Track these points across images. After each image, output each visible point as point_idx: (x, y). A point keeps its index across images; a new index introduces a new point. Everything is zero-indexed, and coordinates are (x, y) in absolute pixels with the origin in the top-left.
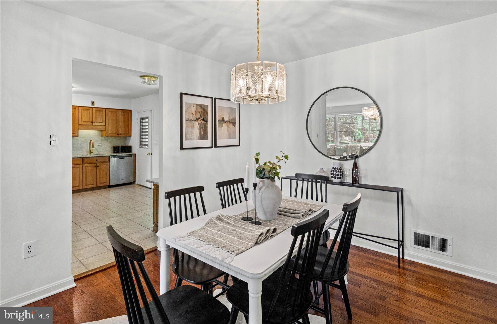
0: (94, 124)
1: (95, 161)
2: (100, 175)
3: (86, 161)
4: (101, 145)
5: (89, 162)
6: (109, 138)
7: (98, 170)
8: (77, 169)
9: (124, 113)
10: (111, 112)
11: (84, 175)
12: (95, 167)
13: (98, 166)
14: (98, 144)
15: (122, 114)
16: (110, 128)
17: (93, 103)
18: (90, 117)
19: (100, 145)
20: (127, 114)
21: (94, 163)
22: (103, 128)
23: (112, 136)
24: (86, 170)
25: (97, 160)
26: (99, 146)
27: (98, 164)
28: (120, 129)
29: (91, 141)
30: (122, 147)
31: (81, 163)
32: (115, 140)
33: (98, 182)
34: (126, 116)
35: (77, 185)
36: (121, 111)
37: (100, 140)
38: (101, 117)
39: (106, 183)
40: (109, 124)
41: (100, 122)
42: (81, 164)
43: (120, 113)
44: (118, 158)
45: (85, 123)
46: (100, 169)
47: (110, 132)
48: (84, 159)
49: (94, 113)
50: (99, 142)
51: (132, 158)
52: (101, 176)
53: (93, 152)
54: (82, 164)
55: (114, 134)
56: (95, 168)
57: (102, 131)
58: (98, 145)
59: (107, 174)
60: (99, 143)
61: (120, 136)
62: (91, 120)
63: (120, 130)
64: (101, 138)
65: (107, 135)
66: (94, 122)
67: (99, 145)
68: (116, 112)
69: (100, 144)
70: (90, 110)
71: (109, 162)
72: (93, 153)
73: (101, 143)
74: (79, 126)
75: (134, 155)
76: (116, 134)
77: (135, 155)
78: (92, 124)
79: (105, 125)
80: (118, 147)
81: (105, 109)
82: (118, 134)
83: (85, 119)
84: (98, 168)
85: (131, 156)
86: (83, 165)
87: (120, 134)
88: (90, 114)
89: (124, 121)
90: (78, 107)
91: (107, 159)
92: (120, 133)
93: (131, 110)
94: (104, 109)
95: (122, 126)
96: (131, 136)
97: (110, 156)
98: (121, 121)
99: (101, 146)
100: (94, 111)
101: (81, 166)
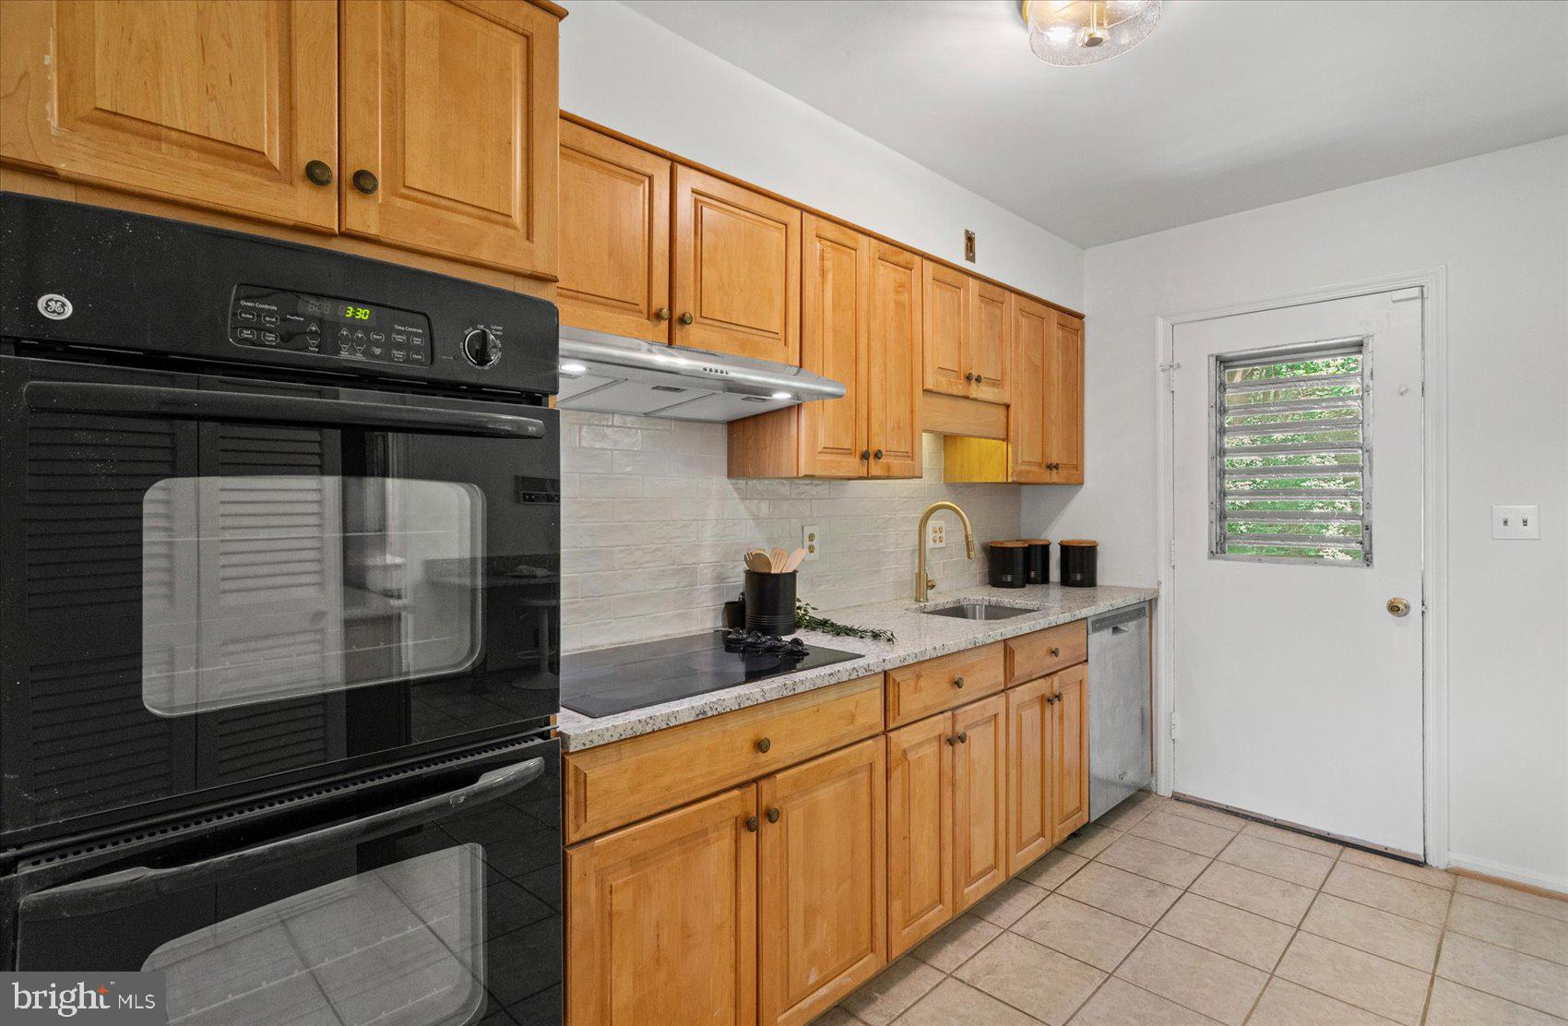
0: (973, 391)
9: (1063, 328)
10: (1029, 316)
15: (1059, 333)
18: (962, 339)
20: (1072, 340)
25: (1054, 653)
34: (1071, 352)
36: (1055, 313)
38: (997, 342)
43: (1054, 326)
49: (975, 315)
66: (979, 380)
68: (1043, 322)
70: (962, 293)
77: (1153, 601)
78: (964, 390)
81: (1011, 291)
88: (962, 317)
89: (1065, 379)
90: (919, 262)
93: (1082, 319)
94: (1006, 293)
98: (1055, 379)
100: (975, 301)
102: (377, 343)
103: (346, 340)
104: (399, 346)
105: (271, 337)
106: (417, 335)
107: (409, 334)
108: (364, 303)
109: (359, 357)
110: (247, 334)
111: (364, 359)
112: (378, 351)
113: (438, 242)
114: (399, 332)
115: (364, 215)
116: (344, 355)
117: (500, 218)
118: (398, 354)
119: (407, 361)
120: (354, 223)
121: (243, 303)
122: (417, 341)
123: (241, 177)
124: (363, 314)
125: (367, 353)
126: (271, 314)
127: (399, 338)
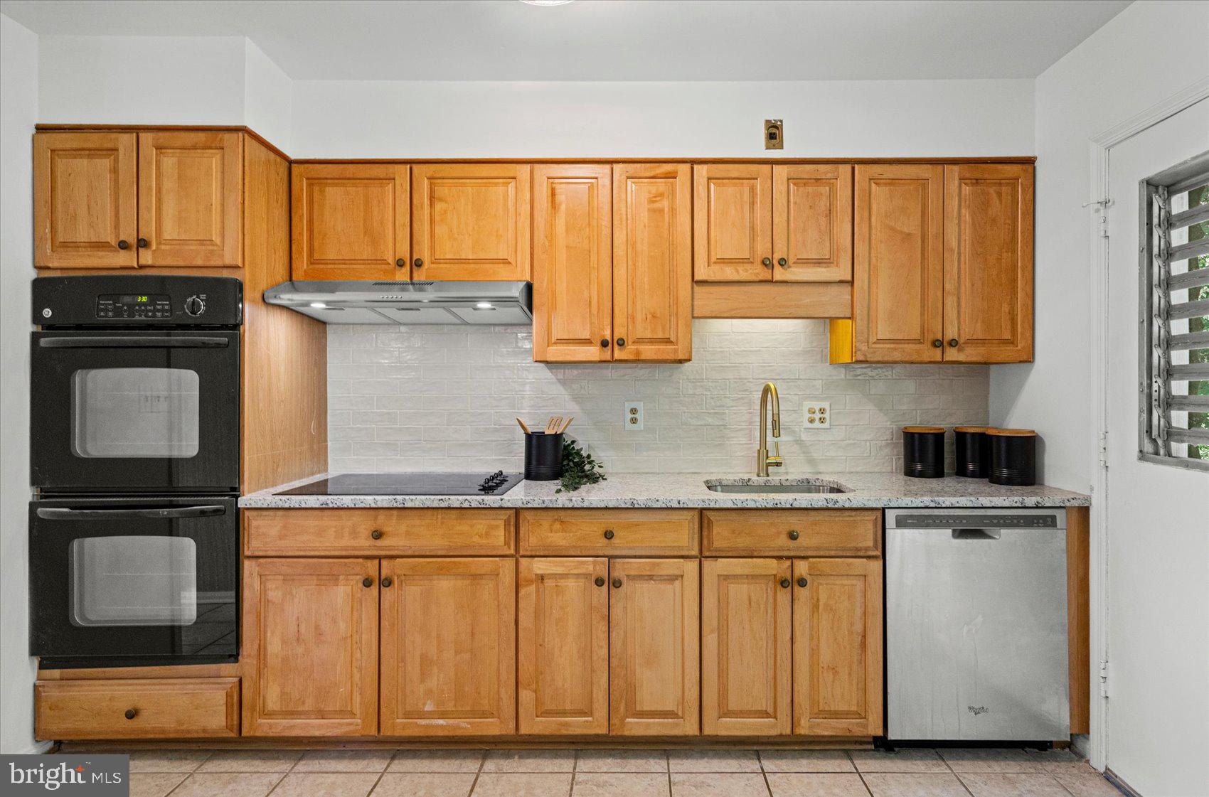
0: (779, 274)
1: (783, 541)
2: (814, 653)
3: (721, 535)
4: (827, 415)
5: (742, 542)
6: (873, 373)
7: (802, 612)
8: (669, 587)
9: (977, 182)
10: (892, 182)
11: (711, 640)
12: (784, 583)
13: (802, 582)
14: (812, 411)
15: (967, 190)
16: (883, 302)
17: (774, 134)
18: (758, 227)
19: (822, 420)
20: (999, 194)
21: (779, 558)
22: (835, 301)
23: (897, 356)
24: (723, 603)
25: (793, 536)
26: (817, 424)
27: (802, 568)
28: (950, 302)
29: (766, 390)
30: (960, 436)
31: (695, 552)
32: (910, 386)
33: (802, 699)
34: (996, 208)
35: (670, 707)
36: (956, 168)
37: (818, 383)
38: (823, 221)
39: (861, 715)
40: (872, 271)
41: (819, 262)
42: (695, 557)
43: (953, 185)
44: (949, 532)
45: (729, 273)
46: (816, 607)
47: (883, 331)
48: (710, 522)
49: (780, 200)
50: (816, 398)
51: (1058, 539)
52: (826, 655)
53: (778, 464)
54: (701, 557)
55: (909, 341)
56: (783, 596)
57: (833, 320)
58: (812, 421)
59: (864, 645)
60: (817, 405)
61: (952, 354)
62: (762, 249)
63: (951, 313)
64: (827, 369)
65: (864, 348)
66: (782, 262)
67: (817, 416)
68: (922, 183)
69: (822, 411)
70: (758, 183)
71: (879, 553)
72: (781, 469)
73: (826, 405)
74: (697, 289)
75: (1075, 515)
76: (919, 342)
77: (1084, 512)
78: (765, 274)
79: (852, 283)
80: (939, 437)
81: (853, 162)
82: (937, 344)
83: (730, 241)
84: (802, 593)
85: (1049, 522)
86: (707, 564)
87: (953, 343)
88: (758, 206)
89: (979, 241)
90: (687, 167)
91: (865, 535)
92: (951, 333)
93: (1030, 161)
94: (841, 167)
95: (966, 285)
96: (1030, 360)
97: (883, 509)
98: (954, 244)
99: (826, 425)
100: (780, 186)
101: (692, 566)
102: (150, 311)
103: (137, 311)
104: (158, 311)
105: (110, 314)
106: (166, 304)
107: (163, 305)
108: (144, 295)
109: (143, 318)
110: (102, 314)
111: (145, 318)
112: (150, 314)
113: (178, 261)
114: (159, 305)
115: (147, 257)
116: (137, 318)
117: (208, 242)
118: (159, 314)
119: (163, 316)
120: (142, 262)
121: (101, 302)
122: (167, 307)
123: (100, 254)
124: (144, 299)
125: (146, 316)
126: (110, 304)
127: (159, 307)
